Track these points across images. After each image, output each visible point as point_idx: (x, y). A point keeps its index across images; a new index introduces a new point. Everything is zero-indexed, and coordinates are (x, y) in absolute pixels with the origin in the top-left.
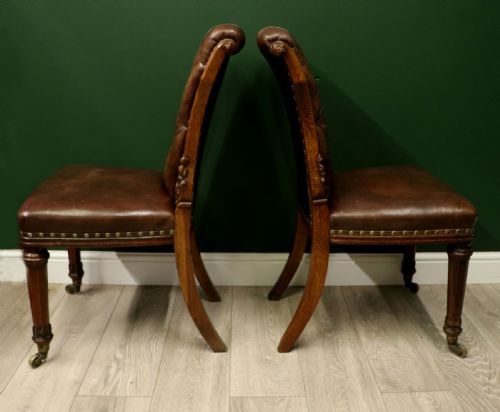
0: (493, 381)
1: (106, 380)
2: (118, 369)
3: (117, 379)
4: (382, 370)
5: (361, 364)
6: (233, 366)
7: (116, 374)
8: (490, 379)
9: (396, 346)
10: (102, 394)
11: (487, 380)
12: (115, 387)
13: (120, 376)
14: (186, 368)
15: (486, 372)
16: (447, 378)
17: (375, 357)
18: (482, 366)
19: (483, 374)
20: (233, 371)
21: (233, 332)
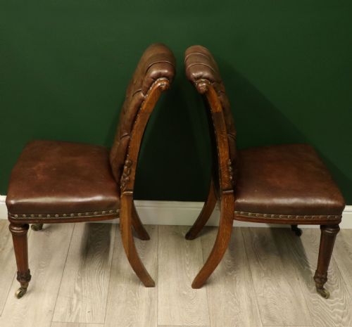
0: (344, 320)
1: (70, 309)
2: (78, 300)
3: (78, 309)
4: (266, 306)
5: (251, 301)
6: (160, 300)
7: (77, 304)
8: (342, 317)
9: (278, 286)
10: (69, 321)
11: (340, 318)
12: (78, 315)
13: (80, 306)
14: (126, 301)
15: (341, 311)
16: (311, 315)
17: (262, 295)
18: (339, 307)
19: (339, 313)
20: (160, 304)
21: (159, 269)
